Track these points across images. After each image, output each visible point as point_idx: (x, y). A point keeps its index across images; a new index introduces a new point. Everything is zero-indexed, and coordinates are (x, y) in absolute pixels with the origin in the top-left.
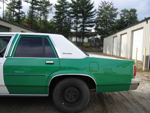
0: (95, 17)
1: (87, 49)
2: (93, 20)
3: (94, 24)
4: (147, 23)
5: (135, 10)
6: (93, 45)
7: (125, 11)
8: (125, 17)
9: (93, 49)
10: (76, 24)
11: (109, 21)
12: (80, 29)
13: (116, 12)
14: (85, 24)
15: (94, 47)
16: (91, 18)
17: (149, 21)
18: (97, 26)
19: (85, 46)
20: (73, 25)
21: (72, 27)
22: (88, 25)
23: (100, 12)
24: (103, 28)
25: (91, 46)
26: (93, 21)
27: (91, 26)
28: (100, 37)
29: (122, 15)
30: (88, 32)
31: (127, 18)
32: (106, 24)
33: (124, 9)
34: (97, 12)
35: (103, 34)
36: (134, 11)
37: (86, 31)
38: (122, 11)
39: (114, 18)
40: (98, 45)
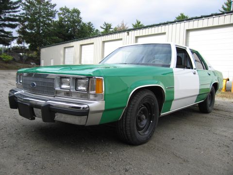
0: (19, 11)
1: (8, 65)
2: (17, 16)
3: (17, 23)
4: (128, 35)
5: (78, 10)
6: (18, 59)
7: (65, 10)
8: (66, 19)
9: (19, 64)
11: (44, 22)
13: (54, 9)
14: (2, 21)
15: (19, 62)
16: (13, 12)
17: (130, 32)
19: (5, 60)
22: (7, 23)
23: (29, 4)
24: (34, 31)
25: (14, 60)
26: (17, 18)
27: (13, 26)
28: (29, 46)
29: (62, 16)
30: (7, 37)
31: (69, 21)
32: (38, 26)
33: (64, 7)
34: (23, 4)
35: (35, 41)
36: (77, 12)
37: (3, 34)
38: (61, 9)
39: (51, 18)
40: (26, 59)
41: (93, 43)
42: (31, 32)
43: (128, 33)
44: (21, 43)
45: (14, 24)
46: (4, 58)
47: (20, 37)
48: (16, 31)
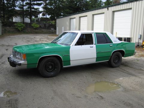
1: (37, 31)
3: (42, 2)
4: (108, 10)
6: (42, 26)
9: (44, 30)
10: (21, 2)
12: (27, 7)
14: (32, 2)
15: (43, 28)
17: (109, 8)
18: (47, 4)
19: (34, 27)
20: (18, 3)
21: (17, 5)
22: (35, 2)
24: (53, 7)
25: (40, 27)
27: (39, 5)
28: (50, 17)
30: (36, 12)
35: (53, 14)
37: (33, 10)
40: (48, 26)
41: (87, 16)
42: (51, 8)
43: (108, 9)
44: (45, 15)
45: (40, 3)
46: (34, 26)
47: (44, 11)
48: (42, 7)
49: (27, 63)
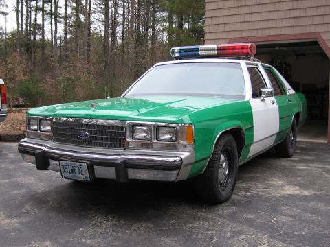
49: (194, 161)
